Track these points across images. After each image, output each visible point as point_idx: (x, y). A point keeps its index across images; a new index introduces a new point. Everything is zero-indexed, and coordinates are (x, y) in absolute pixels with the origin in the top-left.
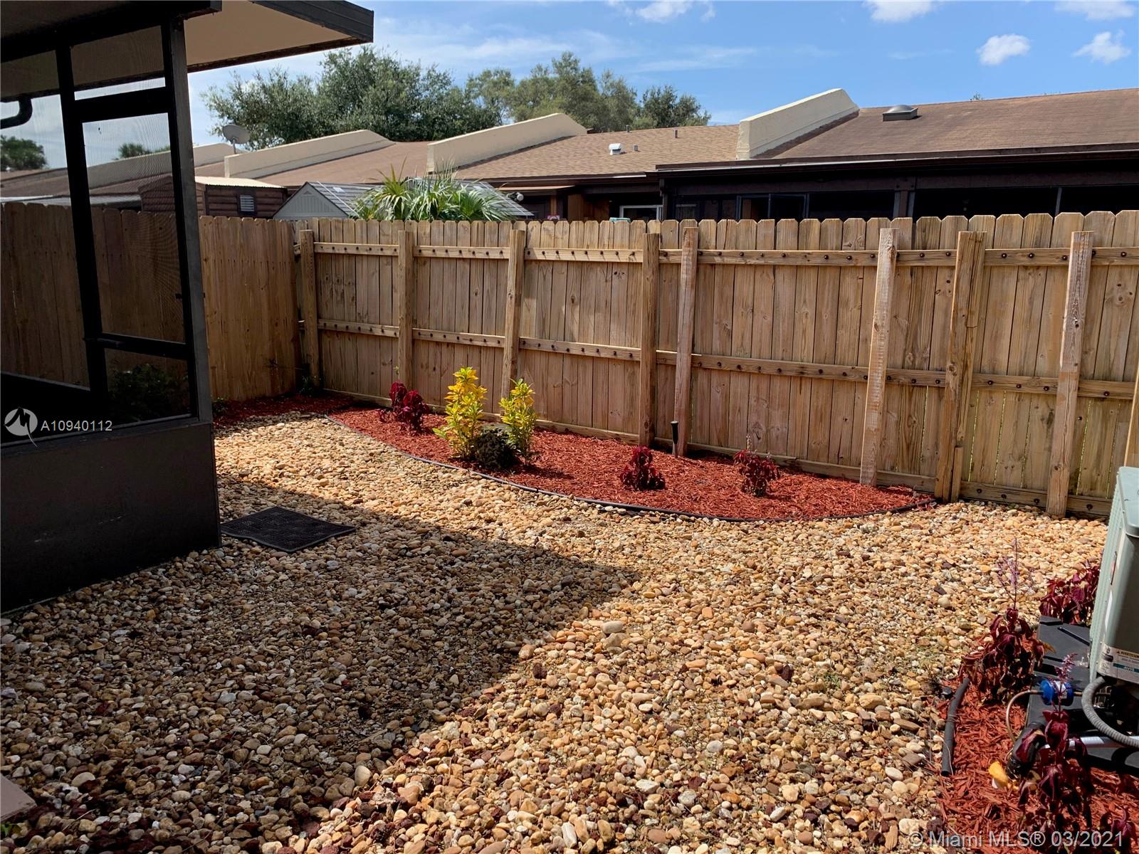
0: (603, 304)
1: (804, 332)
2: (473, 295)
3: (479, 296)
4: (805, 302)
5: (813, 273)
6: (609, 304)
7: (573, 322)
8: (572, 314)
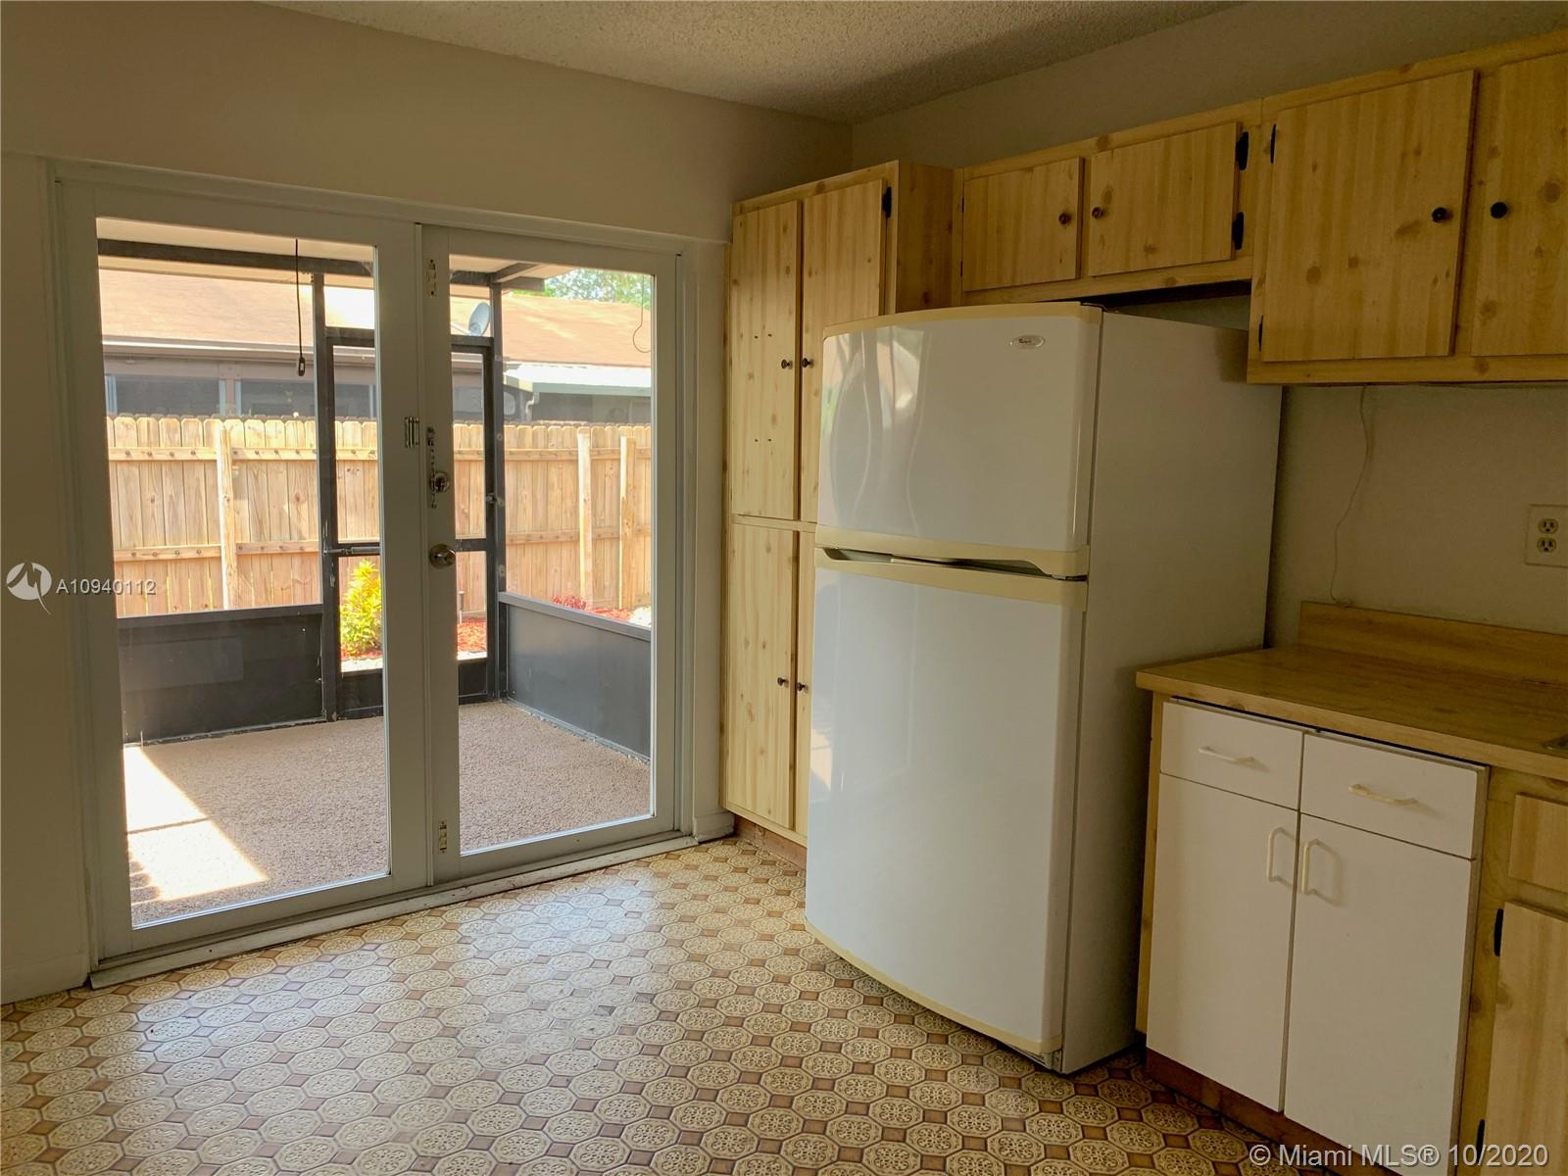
7: (299, 520)
8: (299, 513)
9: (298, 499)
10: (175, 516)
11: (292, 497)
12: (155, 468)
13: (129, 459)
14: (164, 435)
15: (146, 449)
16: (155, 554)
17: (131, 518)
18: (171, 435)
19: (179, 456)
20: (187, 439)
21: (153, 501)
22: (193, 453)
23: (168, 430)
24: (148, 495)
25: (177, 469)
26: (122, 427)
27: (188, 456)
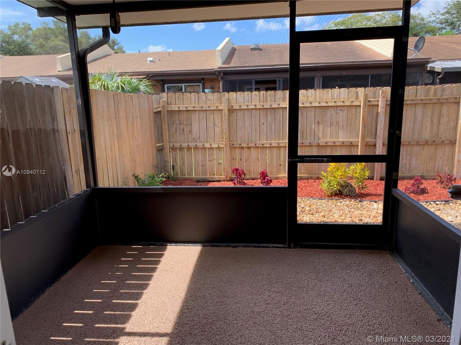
0: (335, 123)
1: (426, 127)
2: (261, 125)
3: (265, 125)
4: (427, 116)
5: (431, 106)
6: (338, 123)
7: (319, 132)
8: (318, 129)
9: (318, 123)
10: (271, 130)
11: (316, 122)
12: (265, 111)
13: (256, 108)
14: (269, 98)
15: (262, 104)
16: (263, 145)
17: (256, 131)
18: (271, 98)
19: (273, 106)
20: (277, 99)
21: (263, 124)
22: (279, 105)
23: (270, 96)
24: (262, 122)
25: (273, 111)
26: (254, 95)
27: (276, 106)
